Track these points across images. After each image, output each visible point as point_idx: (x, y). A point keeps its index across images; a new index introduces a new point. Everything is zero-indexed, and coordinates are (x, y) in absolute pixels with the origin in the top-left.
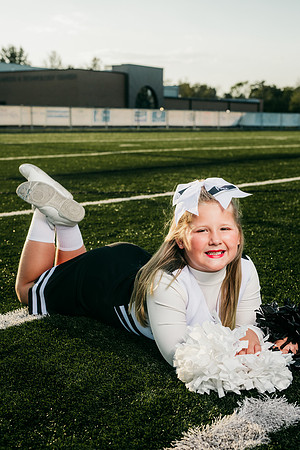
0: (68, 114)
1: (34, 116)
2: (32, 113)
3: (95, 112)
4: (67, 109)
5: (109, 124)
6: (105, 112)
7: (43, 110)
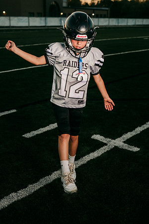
0: (28, 20)
1: (11, 21)
2: (10, 20)
3: (41, 20)
4: (27, 18)
5: (47, 25)
6: (45, 19)
7: (16, 18)
